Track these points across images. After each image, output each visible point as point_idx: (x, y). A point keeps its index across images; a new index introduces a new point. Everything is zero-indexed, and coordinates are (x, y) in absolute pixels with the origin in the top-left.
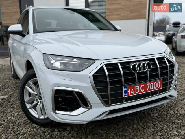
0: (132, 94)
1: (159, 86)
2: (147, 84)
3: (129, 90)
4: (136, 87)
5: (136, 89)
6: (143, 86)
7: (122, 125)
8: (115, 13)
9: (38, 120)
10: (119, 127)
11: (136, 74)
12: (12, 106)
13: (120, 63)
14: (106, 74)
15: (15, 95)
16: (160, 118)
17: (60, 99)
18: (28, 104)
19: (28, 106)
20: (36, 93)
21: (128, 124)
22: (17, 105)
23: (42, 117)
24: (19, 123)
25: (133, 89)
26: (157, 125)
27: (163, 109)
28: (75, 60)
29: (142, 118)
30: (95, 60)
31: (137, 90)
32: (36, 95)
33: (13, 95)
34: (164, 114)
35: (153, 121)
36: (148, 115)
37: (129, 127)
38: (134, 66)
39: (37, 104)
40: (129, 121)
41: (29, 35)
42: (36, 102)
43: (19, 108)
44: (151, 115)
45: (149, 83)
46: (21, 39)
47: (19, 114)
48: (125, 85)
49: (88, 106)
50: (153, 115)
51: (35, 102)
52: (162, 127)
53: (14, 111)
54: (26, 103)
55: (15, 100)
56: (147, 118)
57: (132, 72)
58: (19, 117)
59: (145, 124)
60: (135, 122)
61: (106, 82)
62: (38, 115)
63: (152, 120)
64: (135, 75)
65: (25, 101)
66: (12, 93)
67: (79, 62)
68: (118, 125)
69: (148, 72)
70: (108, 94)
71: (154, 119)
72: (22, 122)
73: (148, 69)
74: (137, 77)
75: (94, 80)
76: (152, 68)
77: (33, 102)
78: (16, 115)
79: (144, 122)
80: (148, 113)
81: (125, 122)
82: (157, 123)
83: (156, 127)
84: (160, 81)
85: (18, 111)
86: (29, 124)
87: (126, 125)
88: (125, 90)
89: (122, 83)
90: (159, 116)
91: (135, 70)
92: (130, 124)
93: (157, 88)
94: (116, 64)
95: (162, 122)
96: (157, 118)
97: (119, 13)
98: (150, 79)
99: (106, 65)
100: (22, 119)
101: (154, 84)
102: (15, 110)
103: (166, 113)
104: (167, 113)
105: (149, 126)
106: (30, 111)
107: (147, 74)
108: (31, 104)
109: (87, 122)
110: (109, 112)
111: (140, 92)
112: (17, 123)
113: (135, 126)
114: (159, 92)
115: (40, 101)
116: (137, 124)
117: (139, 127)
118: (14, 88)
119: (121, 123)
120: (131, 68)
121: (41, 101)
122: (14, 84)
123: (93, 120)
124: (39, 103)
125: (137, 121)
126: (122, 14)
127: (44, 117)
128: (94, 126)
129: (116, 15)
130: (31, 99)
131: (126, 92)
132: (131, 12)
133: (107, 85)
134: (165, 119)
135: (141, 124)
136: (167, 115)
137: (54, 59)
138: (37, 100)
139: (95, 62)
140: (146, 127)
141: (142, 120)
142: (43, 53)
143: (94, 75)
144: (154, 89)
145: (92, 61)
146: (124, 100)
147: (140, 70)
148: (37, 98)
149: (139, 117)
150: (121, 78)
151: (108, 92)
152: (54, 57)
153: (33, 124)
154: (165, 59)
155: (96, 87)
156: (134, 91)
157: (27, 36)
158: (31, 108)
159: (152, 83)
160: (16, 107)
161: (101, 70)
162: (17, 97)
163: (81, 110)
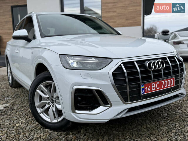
0: (148, 91)
1: (172, 84)
2: (162, 82)
3: (146, 88)
4: (152, 84)
5: (152, 87)
6: (159, 83)
7: (135, 125)
8: (110, 21)
9: (51, 124)
10: (132, 127)
11: (152, 72)
12: (17, 113)
13: (137, 61)
14: (124, 72)
15: (17, 102)
16: (170, 117)
17: (79, 99)
18: (39, 108)
19: (39, 110)
20: (47, 96)
21: (141, 124)
22: (22, 112)
23: (55, 121)
24: (29, 129)
25: (149, 87)
26: (169, 124)
27: (171, 109)
28: (93, 59)
29: (153, 118)
30: (113, 59)
31: (154, 88)
32: (48, 98)
33: (15, 103)
34: (173, 113)
35: (164, 121)
36: (158, 115)
37: (143, 127)
38: (150, 64)
39: (48, 108)
40: (141, 121)
41: (36, 39)
42: (49, 106)
43: (25, 115)
44: (161, 115)
45: (163, 81)
46: (26, 44)
47: (27, 120)
48: (142, 83)
49: (108, 104)
50: (163, 115)
51: (47, 106)
52: (174, 125)
53: (20, 118)
54: (37, 107)
55: (19, 107)
56: (158, 118)
57: (148, 70)
58: (27, 123)
59: (157, 123)
60: (147, 121)
61: (125, 80)
62: (50, 119)
63: (163, 119)
64: (150, 73)
65: (36, 105)
66: (13, 101)
67: (97, 61)
68: (131, 126)
69: (162, 70)
70: (127, 91)
71: (165, 118)
72: (32, 128)
73: (162, 67)
74: (153, 75)
75: (113, 78)
76: (165, 66)
77: (45, 106)
78: (24, 121)
79: (155, 122)
80: (157, 113)
81: (138, 123)
82: (168, 121)
83: (169, 125)
84: (173, 79)
85: (25, 118)
86: (40, 129)
87: (139, 125)
88: (142, 87)
89: (139, 81)
90: (169, 116)
91: (151, 68)
92: (143, 125)
93: (171, 86)
94: (133, 62)
95: (173, 121)
96: (167, 118)
97: (115, 20)
98: (164, 77)
99: (124, 63)
100: (31, 125)
101: (168, 81)
102: (22, 117)
103: (174, 113)
104: (176, 113)
105: (162, 125)
106: (42, 115)
107: (161, 71)
108: (42, 109)
109: (108, 120)
110: (128, 110)
111: (156, 89)
112: (28, 128)
113: (148, 126)
114: (172, 90)
115: (52, 104)
116: (150, 123)
117: (152, 126)
118: (15, 96)
119: (134, 124)
120: (147, 66)
121: (54, 104)
122: (13, 93)
123: (113, 118)
124: (51, 106)
125: (149, 121)
126: (118, 22)
127: (57, 121)
128: (107, 128)
129: (112, 22)
130: (42, 102)
131: (143, 89)
132: (127, 20)
133: (126, 83)
134: (175, 118)
135: (154, 124)
136: (176, 115)
137: (72, 59)
138: (49, 104)
139: (113, 60)
140: (159, 126)
141: (153, 120)
142: (60, 54)
143: (113, 73)
144: (168, 86)
145: (110, 60)
146: (142, 98)
147: (155, 67)
148: (49, 102)
149: (150, 117)
150: (139, 76)
151: (127, 90)
152: (72, 57)
153: (44, 129)
154: (175, 57)
155: (115, 85)
156: (151, 88)
157: (33, 41)
158: (42, 113)
159: (166, 81)
160: (22, 114)
161: (120, 68)
162: (20, 105)
163: (101, 108)
